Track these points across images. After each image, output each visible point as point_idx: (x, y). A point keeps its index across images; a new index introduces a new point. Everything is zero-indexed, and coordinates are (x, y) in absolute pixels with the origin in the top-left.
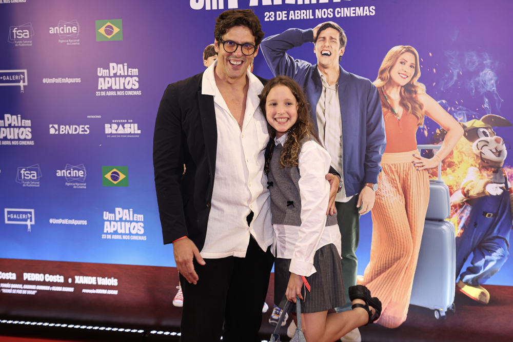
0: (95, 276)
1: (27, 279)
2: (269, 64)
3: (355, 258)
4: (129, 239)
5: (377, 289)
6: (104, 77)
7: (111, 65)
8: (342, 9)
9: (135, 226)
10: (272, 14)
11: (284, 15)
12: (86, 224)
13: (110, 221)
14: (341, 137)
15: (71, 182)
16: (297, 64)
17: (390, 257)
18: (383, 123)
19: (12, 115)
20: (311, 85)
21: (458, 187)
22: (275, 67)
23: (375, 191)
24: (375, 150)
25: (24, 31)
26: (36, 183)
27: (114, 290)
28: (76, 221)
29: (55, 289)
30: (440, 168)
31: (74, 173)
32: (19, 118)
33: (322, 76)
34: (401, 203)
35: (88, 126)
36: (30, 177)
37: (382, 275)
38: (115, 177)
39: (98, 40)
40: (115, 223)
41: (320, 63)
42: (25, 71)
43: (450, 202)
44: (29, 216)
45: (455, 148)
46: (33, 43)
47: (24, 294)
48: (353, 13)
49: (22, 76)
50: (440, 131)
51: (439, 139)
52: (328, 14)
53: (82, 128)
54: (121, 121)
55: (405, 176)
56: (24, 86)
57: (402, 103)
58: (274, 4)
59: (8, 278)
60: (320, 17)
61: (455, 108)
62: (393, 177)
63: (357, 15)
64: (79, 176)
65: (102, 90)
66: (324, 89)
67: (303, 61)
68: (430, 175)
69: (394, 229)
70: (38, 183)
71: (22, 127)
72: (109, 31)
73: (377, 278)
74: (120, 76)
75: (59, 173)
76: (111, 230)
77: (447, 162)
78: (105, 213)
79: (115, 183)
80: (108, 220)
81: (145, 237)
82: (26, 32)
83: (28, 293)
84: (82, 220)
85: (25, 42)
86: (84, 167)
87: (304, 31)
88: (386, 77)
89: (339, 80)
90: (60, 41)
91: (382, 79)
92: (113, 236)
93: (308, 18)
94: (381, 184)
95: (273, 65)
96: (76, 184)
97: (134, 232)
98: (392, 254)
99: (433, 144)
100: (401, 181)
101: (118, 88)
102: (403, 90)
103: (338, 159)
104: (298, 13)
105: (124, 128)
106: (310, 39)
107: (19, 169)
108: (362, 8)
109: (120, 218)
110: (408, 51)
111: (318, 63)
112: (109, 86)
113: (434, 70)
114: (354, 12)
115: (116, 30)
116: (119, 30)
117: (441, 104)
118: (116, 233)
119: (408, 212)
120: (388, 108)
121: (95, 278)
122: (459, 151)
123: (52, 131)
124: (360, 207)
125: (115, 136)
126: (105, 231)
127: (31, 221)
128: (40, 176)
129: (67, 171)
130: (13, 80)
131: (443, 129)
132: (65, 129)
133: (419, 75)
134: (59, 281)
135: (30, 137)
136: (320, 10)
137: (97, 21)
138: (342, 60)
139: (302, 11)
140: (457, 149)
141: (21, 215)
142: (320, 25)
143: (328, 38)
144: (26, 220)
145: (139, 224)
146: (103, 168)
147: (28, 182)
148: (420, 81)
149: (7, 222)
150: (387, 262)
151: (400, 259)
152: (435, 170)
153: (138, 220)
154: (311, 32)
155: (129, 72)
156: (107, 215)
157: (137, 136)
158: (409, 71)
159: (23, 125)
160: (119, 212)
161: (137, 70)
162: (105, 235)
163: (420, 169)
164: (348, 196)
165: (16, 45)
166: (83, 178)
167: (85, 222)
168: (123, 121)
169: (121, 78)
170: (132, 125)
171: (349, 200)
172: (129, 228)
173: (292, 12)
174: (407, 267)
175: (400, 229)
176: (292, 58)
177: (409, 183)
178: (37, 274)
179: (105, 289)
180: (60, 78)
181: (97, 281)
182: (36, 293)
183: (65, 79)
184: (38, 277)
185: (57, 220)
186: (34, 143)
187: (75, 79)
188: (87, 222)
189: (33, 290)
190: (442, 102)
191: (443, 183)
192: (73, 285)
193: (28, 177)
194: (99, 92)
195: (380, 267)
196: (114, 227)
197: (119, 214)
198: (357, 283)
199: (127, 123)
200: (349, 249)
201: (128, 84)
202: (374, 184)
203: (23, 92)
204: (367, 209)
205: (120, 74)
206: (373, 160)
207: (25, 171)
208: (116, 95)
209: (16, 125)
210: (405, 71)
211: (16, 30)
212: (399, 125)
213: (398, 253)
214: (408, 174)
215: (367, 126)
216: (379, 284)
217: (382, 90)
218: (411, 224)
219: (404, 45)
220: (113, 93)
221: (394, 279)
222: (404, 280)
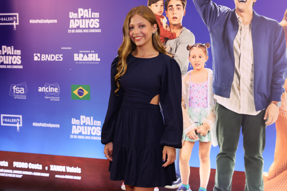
0: (64, 166)
1: (16, 166)
2: (198, 9)
3: (262, 158)
4: (90, 139)
5: (279, 183)
6: (74, 19)
9: (94, 130)
12: (59, 127)
13: (77, 125)
14: (252, 65)
15: (49, 96)
16: (219, 9)
18: (286, 55)
19: (7, 46)
20: (230, 25)
22: (202, 11)
23: (279, 107)
24: (280, 75)
26: (23, 96)
27: (78, 176)
28: (52, 125)
29: (35, 174)
31: (51, 89)
32: (13, 49)
33: (239, 18)
35: (62, 55)
36: (20, 92)
38: (81, 93)
40: (80, 127)
41: (237, 8)
42: (17, 14)
44: (18, 120)
47: (14, 177)
49: (15, 18)
53: (58, 56)
54: (86, 51)
56: (16, 25)
59: (2, 165)
64: (54, 92)
65: (72, 29)
66: (240, 28)
67: (224, 7)
70: (25, 96)
71: (14, 55)
73: (279, 175)
74: (86, 18)
75: (40, 90)
76: (77, 132)
78: (73, 119)
79: (81, 97)
80: (75, 125)
83: (16, 177)
86: (58, 85)
89: (252, 21)
92: (78, 136)
94: (284, 102)
95: (201, 10)
96: (53, 97)
97: (93, 134)
101: (84, 27)
103: (250, 82)
105: (88, 56)
107: (12, 86)
109: (84, 124)
112: (78, 25)
118: (80, 134)
121: (64, 167)
123: (36, 59)
124: (267, 119)
125: (82, 63)
126: (73, 133)
127: (20, 124)
128: (27, 91)
129: (46, 88)
130: (8, 21)
132: (45, 57)
134: (38, 169)
135: (20, 62)
141: (12, 119)
144: (16, 123)
145: (98, 128)
146: (72, 86)
147: (18, 96)
149: (2, 124)
153: (97, 125)
155: (93, 15)
156: (74, 121)
157: (97, 63)
159: (15, 54)
160: (83, 119)
161: (98, 14)
162: (73, 136)
164: (257, 111)
166: (57, 93)
167: (58, 126)
168: (88, 52)
169: (86, 20)
170: (94, 54)
171: (258, 114)
172: (90, 131)
176: (216, 4)
178: (23, 163)
179: (72, 175)
180: (42, 20)
181: (66, 170)
182: (22, 177)
183: (45, 20)
184: (24, 165)
185: (38, 124)
186: (23, 67)
187: (53, 20)
188: (60, 126)
189: (20, 174)
192: (49, 171)
193: (18, 91)
194: (70, 30)
195: (282, 166)
196: (79, 130)
197: (83, 120)
198: (263, 178)
199: (91, 53)
200: (257, 151)
201: (92, 24)
202: (279, 101)
203: (15, 29)
204: (272, 121)
205: (86, 17)
206: (278, 83)
207: (16, 87)
208: (82, 32)
209: (10, 54)
215: (274, 57)
216: (281, 179)
217: (286, 29)
220: (80, 31)
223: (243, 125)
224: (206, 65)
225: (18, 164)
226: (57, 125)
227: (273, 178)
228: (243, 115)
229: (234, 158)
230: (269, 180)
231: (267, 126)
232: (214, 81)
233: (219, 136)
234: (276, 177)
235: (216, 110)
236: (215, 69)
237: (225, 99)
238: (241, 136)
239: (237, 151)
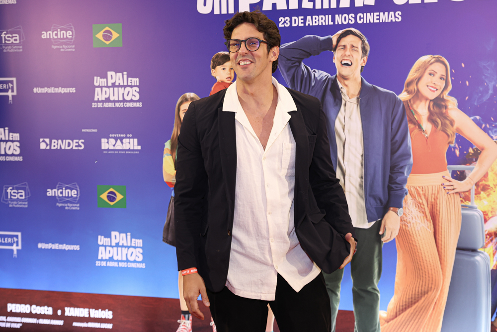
0: (87, 308)
1: (11, 311)
2: (283, 74)
3: (377, 291)
4: (126, 266)
5: (402, 326)
6: (102, 87)
7: (110, 73)
8: (365, 14)
9: (132, 253)
10: (287, 20)
11: (301, 21)
12: (78, 249)
13: (105, 246)
14: (362, 156)
15: (63, 203)
16: (314, 74)
17: (417, 290)
18: (409, 141)
20: (329, 98)
21: (494, 213)
22: (290, 77)
23: (400, 216)
24: (400, 170)
25: (14, 35)
26: (24, 203)
27: (108, 323)
28: (67, 246)
29: (42, 321)
30: (473, 192)
31: (66, 193)
32: (7, 131)
33: (342, 88)
34: (429, 230)
35: (83, 141)
36: (18, 196)
37: (408, 310)
38: (111, 198)
40: (110, 249)
41: (340, 74)
42: (14, 79)
43: (485, 229)
44: (16, 240)
45: (490, 169)
46: (23, 48)
47: (8, 328)
48: (377, 19)
50: (473, 150)
51: (472, 159)
52: (349, 19)
53: (76, 143)
54: (120, 135)
55: (433, 200)
56: (13, 96)
57: (431, 119)
58: (290, 8)
60: (340, 23)
61: (491, 125)
62: (421, 201)
63: (381, 21)
64: (72, 196)
65: (98, 101)
66: (343, 102)
67: (321, 72)
68: (462, 199)
69: (421, 259)
70: (26, 203)
71: (9, 141)
72: (107, 36)
73: (402, 315)
74: (119, 86)
75: (50, 193)
76: (106, 256)
77: (481, 184)
78: (99, 237)
79: (112, 203)
81: (144, 264)
82: (16, 36)
83: (12, 327)
84: (74, 244)
85: (14, 47)
86: (77, 186)
87: (322, 38)
88: (413, 90)
89: (361, 92)
90: (53, 47)
91: (409, 93)
92: (108, 262)
93: (327, 24)
94: (407, 209)
95: (288, 75)
96: (69, 204)
97: (131, 259)
98: (419, 287)
99: (465, 164)
100: (429, 206)
101: (116, 99)
102: (432, 104)
103: (359, 180)
104: (316, 19)
105: (122, 143)
106: (329, 48)
107: (6, 187)
108: (386, 13)
109: (116, 244)
110: (438, 61)
111: (337, 73)
112: (107, 96)
113: (467, 83)
114: (378, 17)
115: (115, 35)
116: (118, 35)
117: (475, 121)
118: (111, 259)
119: (437, 240)
120: (415, 124)
121: (87, 310)
122: (494, 173)
123: (43, 146)
125: (113, 152)
126: (100, 258)
127: (17, 245)
129: (58, 190)
131: (476, 149)
132: (57, 144)
133: (450, 88)
134: (46, 313)
135: (18, 152)
136: (340, 15)
137: (94, 26)
138: (364, 71)
139: (320, 17)
140: (492, 170)
141: (6, 239)
142: (340, 32)
143: (348, 47)
144: (11, 244)
145: (138, 250)
146: (99, 187)
147: (15, 203)
148: (451, 94)
150: (413, 296)
151: (427, 293)
152: (467, 193)
153: (136, 246)
154: (330, 40)
155: (129, 81)
156: (102, 240)
157: (136, 152)
158: (439, 84)
159: (11, 139)
160: (115, 236)
161: (137, 79)
162: (99, 262)
163: (450, 192)
164: (369, 221)
165: (5, 51)
166: (76, 198)
167: (77, 248)
168: (122, 135)
169: (120, 88)
170: (132, 140)
171: (370, 226)
172: (127, 254)
173: (309, 17)
174: (436, 303)
175: (428, 260)
176: (309, 68)
177: (438, 208)
178: (23, 305)
179: (98, 322)
180: (53, 88)
181: (89, 314)
182: (21, 327)
183: (58, 89)
184: (24, 308)
185: (47, 245)
186: (23, 158)
187: (69, 89)
188: (80, 247)
189: (17, 323)
190: (476, 118)
191: (476, 208)
192: (63, 317)
193: (15, 196)
194: (96, 103)
195: (406, 302)
196: (110, 253)
197: (116, 238)
198: (380, 319)
199: (126, 137)
200: (370, 280)
201: (128, 95)
202: (399, 208)
203: (11, 102)
204: (391, 236)
205: (119, 84)
206: (397, 182)
207: (12, 190)
208: (114, 106)
209: (3, 139)
210: (434, 84)
211: (5, 34)
212: (427, 143)
213: (425, 285)
214: (437, 198)
215: (391, 144)
216: (404, 320)
217: (408, 105)
218: (440, 253)
219: (433, 55)
220: (111, 105)
221: (422, 315)
222: (433, 317)
226: (75, 246)
227: (393, 319)
229: (338, 291)
230: (388, 322)
231: (385, 244)
234: (398, 318)
239: (342, 280)
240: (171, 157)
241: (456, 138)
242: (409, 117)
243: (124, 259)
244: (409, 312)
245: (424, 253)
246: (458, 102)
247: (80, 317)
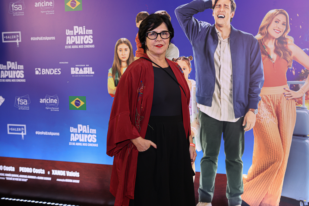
1: (21, 171)
2: (181, 25)
3: (241, 162)
4: (87, 145)
5: (257, 184)
6: (70, 36)
7: (75, 27)
9: (90, 137)
12: (59, 135)
13: (74, 133)
14: (231, 76)
15: (49, 107)
16: (201, 24)
17: (267, 162)
18: (262, 66)
19: (12, 62)
20: (210, 39)
22: (185, 26)
23: (256, 114)
24: (256, 85)
25: (19, 5)
26: (27, 107)
27: (77, 180)
28: (52, 133)
29: (39, 178)
30: (304, 98)
31: (51, 101)
32: (16, 64)
33: (218, 32)
34: (274, 123)
35: (60, 69)
36: (23, 103)
37: (261, 174)
38: (77, 104)
39: (66, 11)
40: (77, 135)
41: (217, 23)
42: (20, 32)
44: (23, 129)
46: (24, 13)
47: (20, 181)
49: (18, 36)
50: (304, 71)
51: (304, 77)
53: (56, 70)
54: (82, 65)
55: (278, 104)
56: (19, 43)
57: (276, 51)
59: (9, 170)
62: (269, 104)
64: (54, 103)
65: (69, 45)
66: (219, 41)
67: (205, 22)
69: (270, 141)
70: (28, 107)
71: (18, 70)
72: (73, 4)
73: (257, 177)
74: (81, 35)
75: (42, 101)
76: (75, 139)
78: (71, 128)
79: (78, 107)
81: (97, 144)
82: (20, 6)
83: (22, 181)
84: (56, 132)
85: (19, 13)
86: (57, 97)
87: (205, 1)
88: (265, 33)
89: (230, 35)
90: (41, 12)
91: (262, 34)
92: (76, 143)
94: (260, 109)
95: (184, 25)
96: (53, 108)
97: (90, 141)
98: (268, 160)
99: (299, 80)
100: (275, 107)
101: (79, 43)
102: (277, 41)
103: (229, 91)
105: (83, 70)
106: (210, 7)
107: (16, 98)
109: (81, 132)
110: (281, 13)
111: (215, 23)
112: (74, 41)
113: (301, 27)
115: (78, 3)
116: (80, 3)
117: (305, 51)
118: (78, 141)
119: (280, 129)
120: (265, 54)
121: (64, 171)
123: (37, 73)
124: (245, 126)
125: (78, 76)
126: (71, 140)
127: (24, 133)
128: (29, 102)
129: (46, 99)
130: (12, 39)
131: (306, 70)
132: (45, 71)
133: (289, 30)
134: (41, 173)
135: (23, 76)
138: (232, 21)
143: (222, 6)
144: (20, 132)
145: (94, 135)
146: (70, 97)
147: (22, 107)
148: (289, 34)
149: (9, 133)
150: (265, 165)
151: (274, 163)
152: (300, 99)
153: (93, 133)
154: (211, 2)
155: (87, 32)
156: (72, 130)
157: (92, 76)
158: (282, 28)
160: (80, 127)
161: (92, 30)
162: (71, 143)
163: (289, 99)
164: (236, 118)
165: (14, 15)
166: (57, 104)
167: (58, 134)
168: (83, 66)
169: (81, 36)
170: (89, 68)
171: (237, 121)
174: (279, 169)
175: (274, 142)
176: (197, 20)
177: (281, 109)
178: (28, 168)
179: (71, 179)
180: (42, 37)
181: (66, 174)
182: (27, 181)
183: (45, 38)
184: (28, 170)
185: (40, 132)
186: (26, 80)
187: (51, 37)
188: (60, 134)
189: (25, 178)
190: (306, 50)
191: (306, 109)
192: (51, 175)
193: (22, 103)
194: (67, 46)
195: (260, 169)
196: (77, 137)
197: (80, 129)
198: (243, 179)
199: (86, 67)
200: (237, 155)
201: (86, 40)
202: (256, 109)
203: (18, 46)
204: (250, 127)
205: (81, 33)
206: (254, 92)
207: (20, 99)
208: (78, 48)
209: (14, 69)
210: (279, 28)
211: (14, 5)
212: (274, 67)
213: (272, 158)
214: (280, 103)
215: (250, 68)
216: (258, 181)
217: (261, 42)
218: (282, 138)
219: (278, 9)
220: (76, 47)
221: (270, 177)
222: (277, 178)
223: (224, 131)
224: (189, 76)
225: (24, 169)
226: (57, 133)
227: (251, 179)
228: (224, 122)
229: (217, 162)
230: (248, 181)
231: (246, 132)
232: (197, 91)
233: (203, 141)
234: (254, 179)
235: (199, 118)
236: (198, 80)
237: (207, 107)
238: (223, 142)
239: (219, 155)
240: (112, 78)
241: (293, 63)
242: (262, 50)
243: (86, 141)
244: (262, 175)
245: (272, 138)
246: (294, 40)
247: (60, 176)
